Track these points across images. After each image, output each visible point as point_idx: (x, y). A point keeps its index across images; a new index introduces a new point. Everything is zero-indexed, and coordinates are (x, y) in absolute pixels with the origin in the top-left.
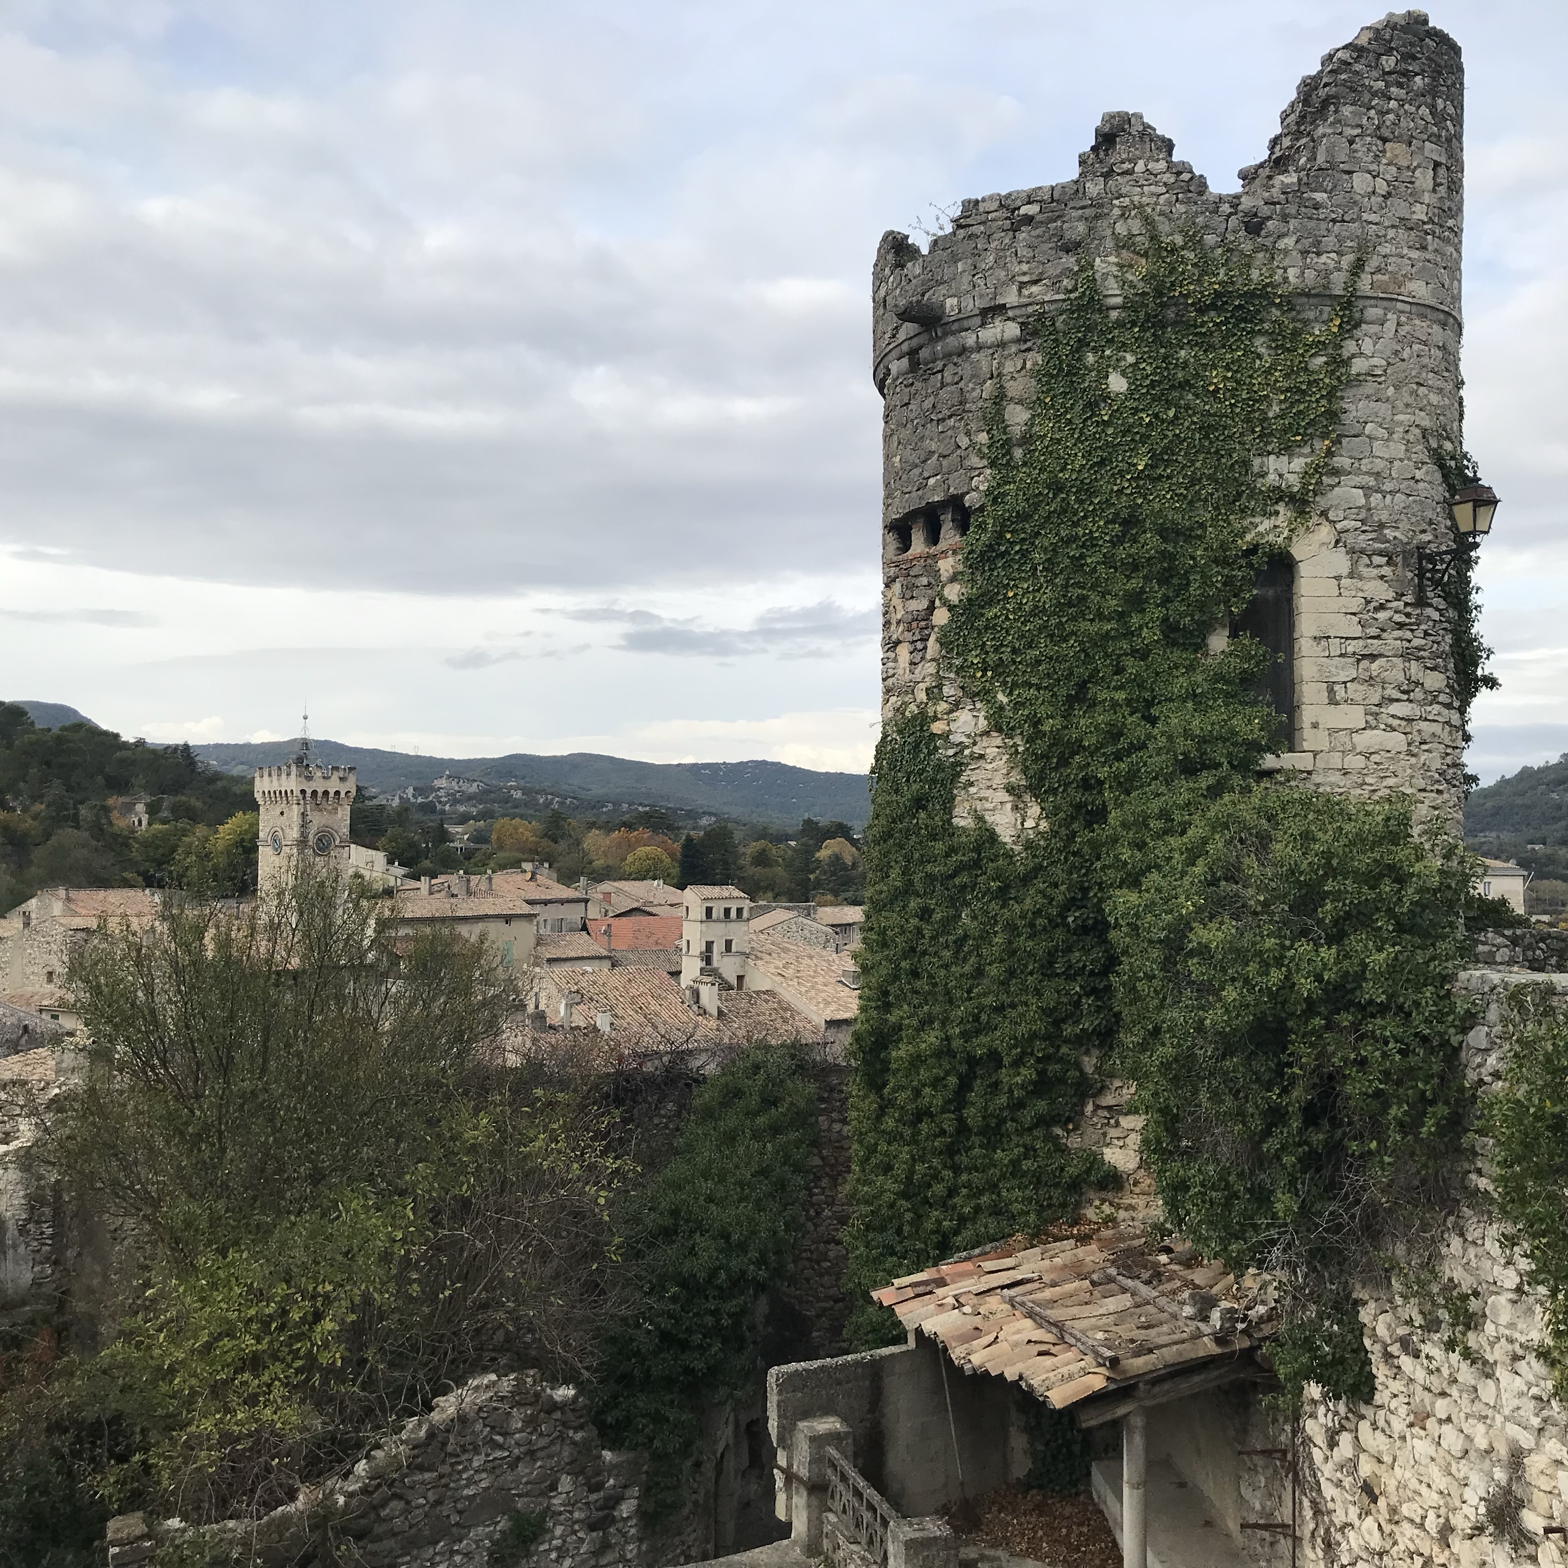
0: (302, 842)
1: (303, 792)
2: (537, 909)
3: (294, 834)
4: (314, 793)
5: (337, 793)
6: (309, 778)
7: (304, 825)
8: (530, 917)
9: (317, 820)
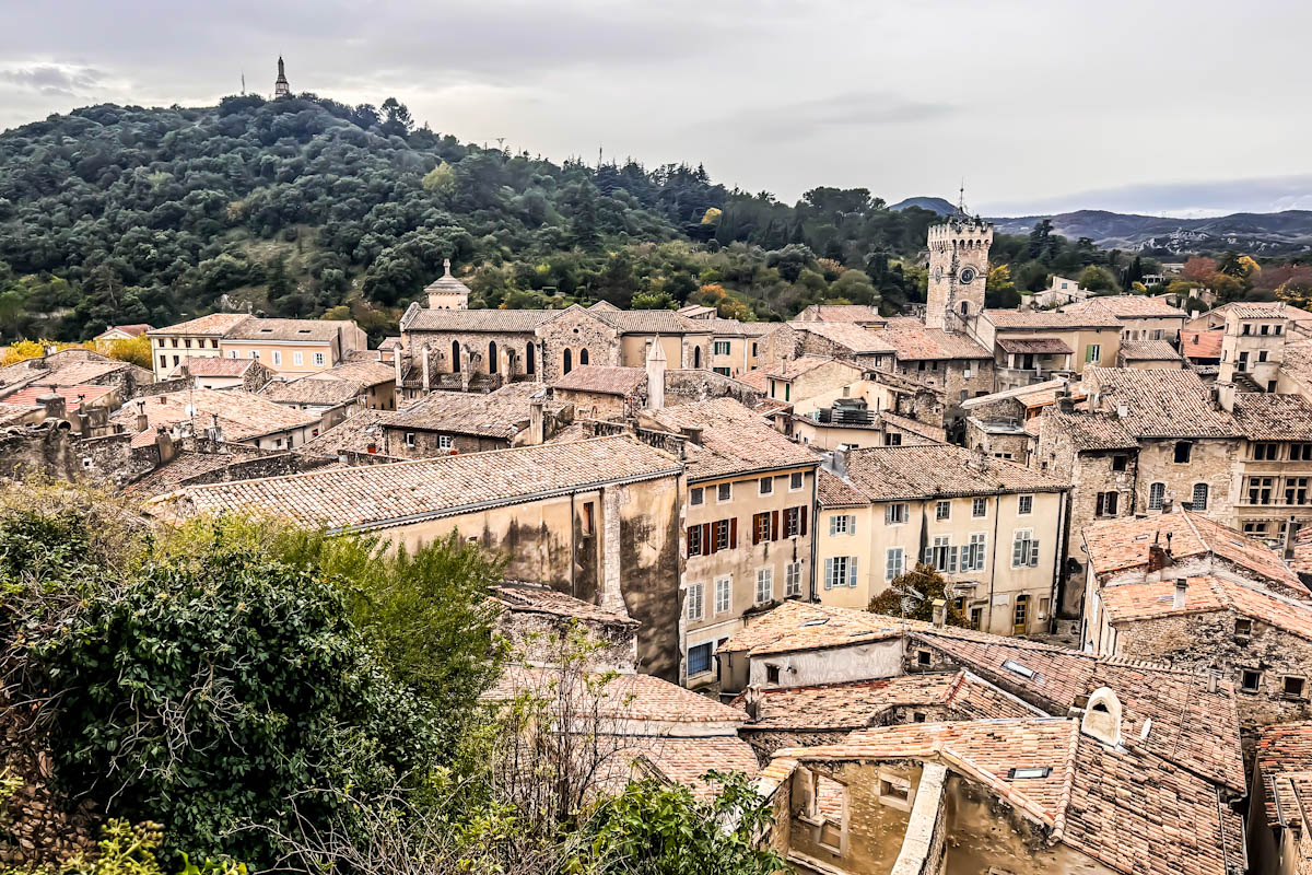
0: (953, 275)
1: (954, 241)
2: (1122, 323)
3: (948, 270)
4: (962, 242)
5: (979, 241)
6: (959, 232)
7: (955, 263)
8: (1117, 329)
9: (963, 262)
